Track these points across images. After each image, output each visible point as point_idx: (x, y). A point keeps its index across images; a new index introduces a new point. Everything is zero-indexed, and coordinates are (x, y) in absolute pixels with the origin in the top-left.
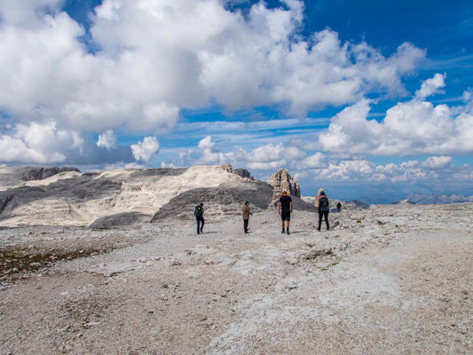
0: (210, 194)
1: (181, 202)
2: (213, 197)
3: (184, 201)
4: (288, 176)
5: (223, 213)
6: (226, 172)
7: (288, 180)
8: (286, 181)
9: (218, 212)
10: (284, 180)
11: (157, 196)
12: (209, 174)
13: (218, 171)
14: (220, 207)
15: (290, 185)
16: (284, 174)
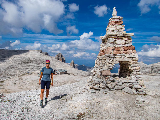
0: (32, 60)
1: (19, 63)
2: (33, 61)
3: (20, 62)
4: (62, 55)
5: (36, 68)
6: (40, 53)
7: (62, 57)
8: (61, 57)
9: (35, 67)
10: (60, 57)
11: (13, 60)
12: (33, 53)
13: (36, 52)
14: (35, 65)
15: (62, 59)
16: (60, 55)
